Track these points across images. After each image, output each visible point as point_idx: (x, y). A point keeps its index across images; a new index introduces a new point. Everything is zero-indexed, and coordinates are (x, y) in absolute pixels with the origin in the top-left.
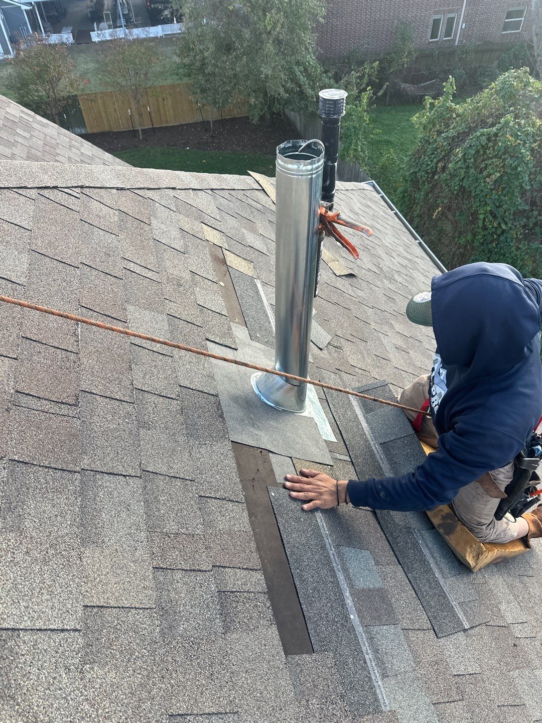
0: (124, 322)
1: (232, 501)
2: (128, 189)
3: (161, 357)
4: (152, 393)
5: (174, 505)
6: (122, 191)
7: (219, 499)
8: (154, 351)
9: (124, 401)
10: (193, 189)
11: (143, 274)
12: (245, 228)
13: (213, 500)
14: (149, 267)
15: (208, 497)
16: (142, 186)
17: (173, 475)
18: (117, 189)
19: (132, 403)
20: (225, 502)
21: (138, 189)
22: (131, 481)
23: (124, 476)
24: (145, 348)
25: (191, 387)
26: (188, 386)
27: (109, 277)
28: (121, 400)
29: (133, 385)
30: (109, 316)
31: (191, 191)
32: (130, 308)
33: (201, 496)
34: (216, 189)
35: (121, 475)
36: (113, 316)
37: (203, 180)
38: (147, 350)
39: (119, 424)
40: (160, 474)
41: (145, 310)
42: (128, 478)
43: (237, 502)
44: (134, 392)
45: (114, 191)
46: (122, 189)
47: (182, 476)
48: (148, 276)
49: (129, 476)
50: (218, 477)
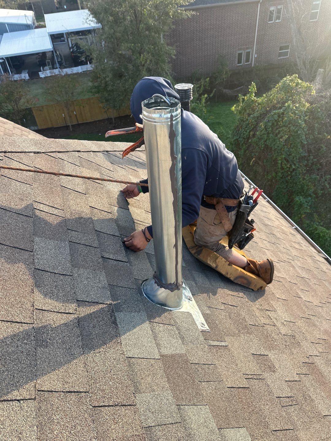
0: (30, 251)
1: (124, 405)
2: (43, 153)
3: (62, 277)
4: (52, 311)
5: (68, 422)
6: (39, 154)
7: (112, 406)
8: (55, 273)
9: (25, 323)
10: (93, 152)
11: (50, 212)
12: (131, 175)
13: (106, 408)
14: (55, 206)
15: (101, 406)
16: (54, 150)
17: (67, 390)
18: (35, 153)
19: (31, 324)
20: (118, 408)
21: (51, 152)
22: (24, 404)
23: (18, 400)
24: (47, 271)
25: (88, 300)
26: (85, 300)
27: (21, 216)
28: (21, 323)
29: (34, 306)
30: (17, 248)
31: (92, 153)
32: (37, 239)
33: (95, 407)
34: (110, 151)
35: (15, 400)
36: (21, 247)
37: (101, 146)
38: (49, 273)
39: (17, 346)
40: (55, 391)
41: (50, 239)
42: (22, 402)
43: (129, 405)
44: (34, 313)
45: (32, 154)
46: (38, 153)
47: (76, 389)
48: (55, 213)
49: (23, 400)
50: (111, 383)
